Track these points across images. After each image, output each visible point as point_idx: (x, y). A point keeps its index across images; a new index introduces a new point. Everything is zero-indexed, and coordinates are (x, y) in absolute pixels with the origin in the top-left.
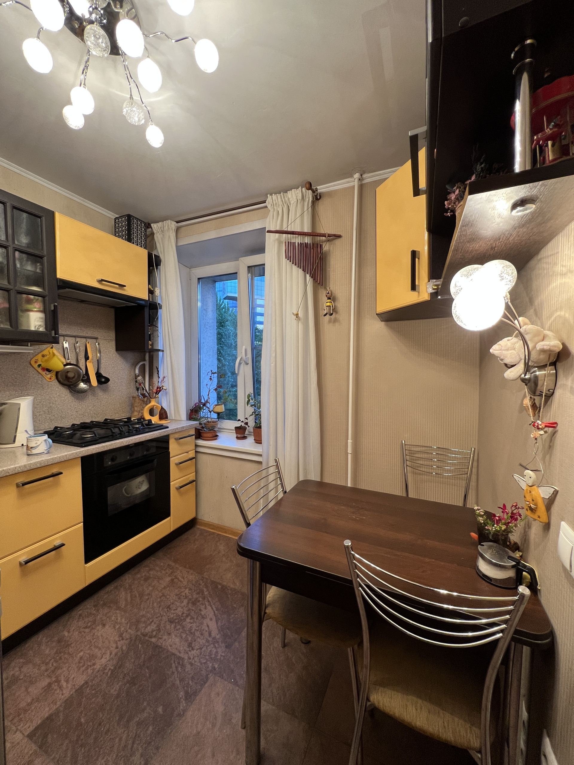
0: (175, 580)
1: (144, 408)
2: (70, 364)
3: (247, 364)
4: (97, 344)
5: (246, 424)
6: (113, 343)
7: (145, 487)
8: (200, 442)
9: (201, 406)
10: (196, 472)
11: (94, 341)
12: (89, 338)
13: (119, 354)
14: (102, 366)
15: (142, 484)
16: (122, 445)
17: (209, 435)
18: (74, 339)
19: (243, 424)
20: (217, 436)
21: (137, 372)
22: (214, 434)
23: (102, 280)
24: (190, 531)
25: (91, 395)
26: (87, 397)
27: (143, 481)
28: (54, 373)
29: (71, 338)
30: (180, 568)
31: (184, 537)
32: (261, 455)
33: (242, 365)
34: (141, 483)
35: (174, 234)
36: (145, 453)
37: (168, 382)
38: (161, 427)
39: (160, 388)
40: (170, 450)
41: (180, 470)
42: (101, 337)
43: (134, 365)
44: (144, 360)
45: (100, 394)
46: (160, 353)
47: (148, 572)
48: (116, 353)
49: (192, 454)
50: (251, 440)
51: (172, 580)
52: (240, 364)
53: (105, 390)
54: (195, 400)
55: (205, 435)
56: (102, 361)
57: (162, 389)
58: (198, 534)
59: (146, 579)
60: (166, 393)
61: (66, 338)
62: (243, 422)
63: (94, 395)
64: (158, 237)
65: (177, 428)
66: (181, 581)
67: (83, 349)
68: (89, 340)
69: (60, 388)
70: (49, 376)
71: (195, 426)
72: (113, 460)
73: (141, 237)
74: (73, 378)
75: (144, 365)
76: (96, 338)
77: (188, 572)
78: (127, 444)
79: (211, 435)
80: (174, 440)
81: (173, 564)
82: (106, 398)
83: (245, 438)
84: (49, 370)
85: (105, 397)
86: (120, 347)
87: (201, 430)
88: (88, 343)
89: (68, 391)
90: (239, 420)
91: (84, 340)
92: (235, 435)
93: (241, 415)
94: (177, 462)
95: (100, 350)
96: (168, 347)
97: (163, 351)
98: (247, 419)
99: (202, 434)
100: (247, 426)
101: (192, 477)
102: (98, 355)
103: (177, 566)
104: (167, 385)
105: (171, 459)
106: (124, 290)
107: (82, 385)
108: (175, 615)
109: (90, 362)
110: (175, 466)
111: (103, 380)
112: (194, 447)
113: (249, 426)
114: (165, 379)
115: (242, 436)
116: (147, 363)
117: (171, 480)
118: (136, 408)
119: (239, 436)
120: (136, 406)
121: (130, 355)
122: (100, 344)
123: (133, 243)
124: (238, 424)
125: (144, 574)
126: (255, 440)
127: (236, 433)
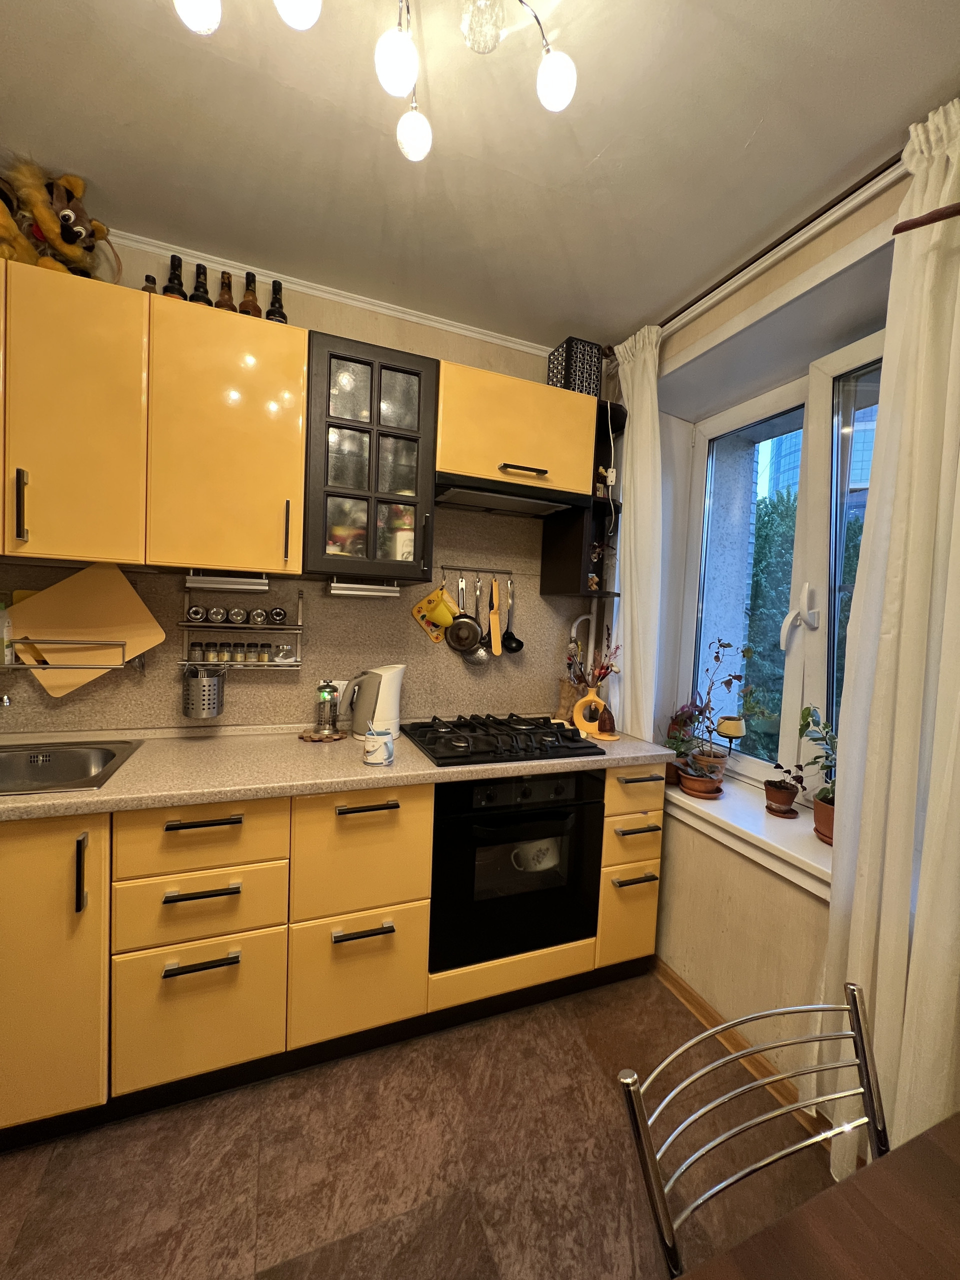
0: (576, 1094)
1: (576, 702)
2: (465, 616)
3: (814, 629)
4: (509, 582)
5: (799, 779)
6: (537, 582)
7: (548, 862)
8: (677, 796)
9: (697, 713)
10: (664, 857)
11: (506, 577)
12: (498, 573)
13: (545, 600)
14: (516, 621)
15: (544, 854)
16: (506, 775)
17: (696, 786)
18: (475, 574)
19: (788, 779)
20: (719, 790)
21: (574, 633)
22: (710, 786)
23: (506, 466)
24: (639, 981)
25: (495, 669)
26: (489, 672)
27: (548, 849)
28: (443, 630)
29: (471, 573)
30: (595, 1068)
31: (623, 987)
32: (828, 884)
33: (800, 632)
34: (542, 853)
35: (656, 352)
36: (552, 797)
37: (624, 659)
38: (593, 750)
39: (608, 668)
40: (606, 802)
41: (626, 846)
42: (517, 570)
43: (570, 621)
44: (589, 612)
45: (509, 669)
46: (616, 599)
47: (536, 1037)
48: (540, 599)
49: (655, 819)
50: (805, 824)
51: (571, 1089)
52: (794, 627)
53: (518, 663)
54: (684, 700)
55: (689, 784)
56: (517, 613)
57: (611, 670)
58: (653, 998)
59: (529, 1053)
60: (620, 680)
61: (464, 573)
62: (789, 772)
63: (499, 669)
64: (624, 371)
65: (623, 759)
66: (586, 1106)
67: (486, 591)
68: (498, 576)
69: (449, 653)
70: (435, 634)
71: (665, 760)
72: (490, 798)
73: (590, 375)
74: (467, 639)
75: (588, 621)
76: (509, 573)
77: (607, 1092)
78: (516, 774)
79: (702, 787)
80: (615, 782)
81: (584, 1047)
82: (518, 677)
83: (791, 814)
84: (436, 626)
85: (516, 674)
86: (547, 590)
87: (682, 770)
88: (495, 581)
89: (461, 660)
90: (778, 766)
91: (490, 576)
92: (765, 802)
93: (786, 754)
94: (620, 827)
95: (513, 592)
96: (628, 587)
97: (619, 595)
98: (800, 767)
99: (683, 780)
100: (799, 786)
101: (652, 866)
102: (510, 601)
103: (590, 1058)
104: (620, 663)
105: (606, 820)
106: (546, 480)
107: (482, 653)
108: (548, 1196)
109: (495, 613)
110: (615, 838)
111: (514, 645)
112: (661, 805)
113: (804, 789)
114: (619, 652)
115: (784, 808)
116: (593, 619)
117: (603, 863)
118: (563, 702)
119: (774, 806)
120: (564, 698)
121: (565, 602)
122: (515, 582)
123: (574, 390)
124: (777, 776)
125: (527, 1038)
126: (816, 830)
127: (768, 798)
